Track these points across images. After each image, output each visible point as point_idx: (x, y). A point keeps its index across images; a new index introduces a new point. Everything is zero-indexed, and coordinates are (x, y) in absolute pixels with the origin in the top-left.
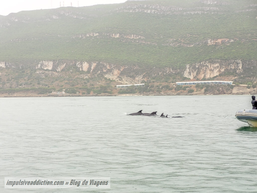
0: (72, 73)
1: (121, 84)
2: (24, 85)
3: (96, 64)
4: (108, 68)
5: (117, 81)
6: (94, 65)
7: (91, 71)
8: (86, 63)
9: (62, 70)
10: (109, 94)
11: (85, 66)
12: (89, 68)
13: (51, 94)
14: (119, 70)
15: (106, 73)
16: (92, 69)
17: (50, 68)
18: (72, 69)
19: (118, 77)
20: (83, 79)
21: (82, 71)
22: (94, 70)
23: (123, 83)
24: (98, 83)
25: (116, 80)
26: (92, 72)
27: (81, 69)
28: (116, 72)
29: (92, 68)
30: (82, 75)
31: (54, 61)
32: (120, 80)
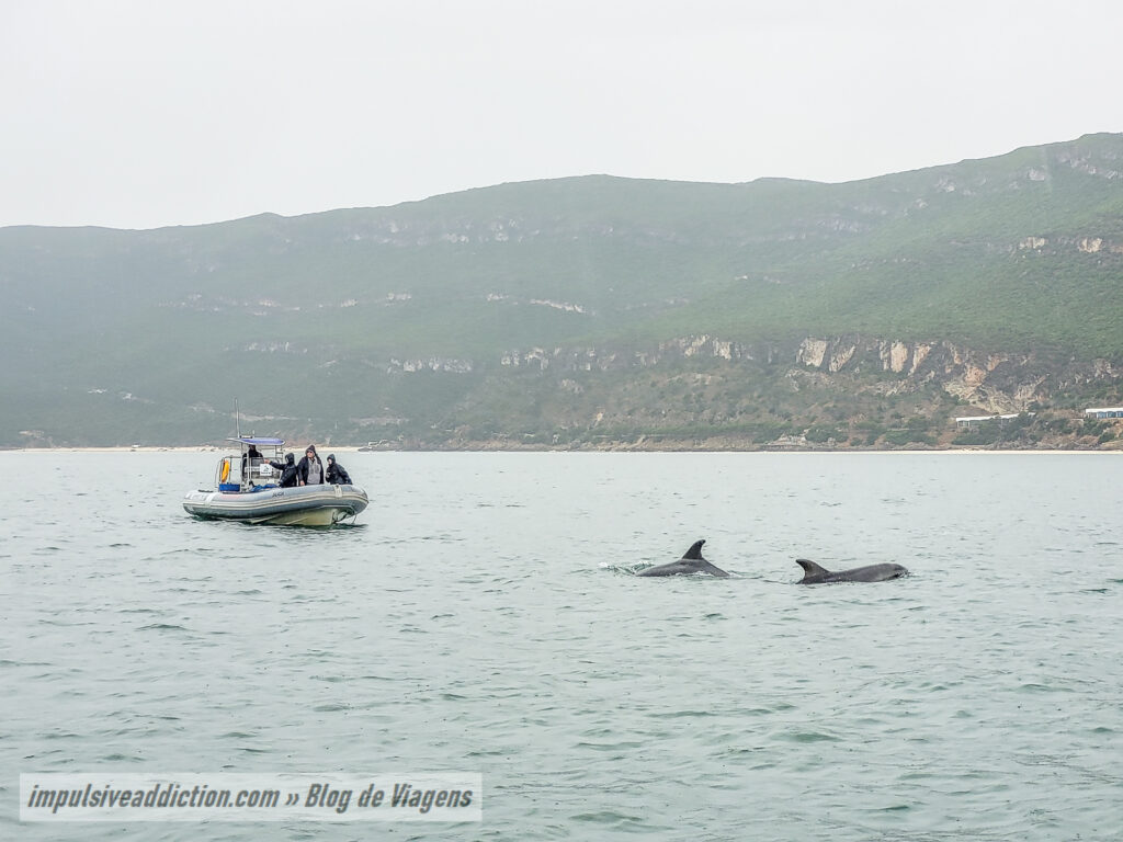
0: (856, 376)
1: (983, 412)
2: (741, 413)
3: (929, 348)
4: (956, 362)
5: (974, 403)
6: (921, 352)
7: (912, 371)
8: (900, 346)
9: (843, 369)
10: (927, 446)
11: (898, 353)
12: (908, 363)
13: (776, 443)
14: (979, 368)
15: (948, 378)
16: (915, 364)
17: (817, 363)
18: (861, 365)
19: (978, 390)
20: (881, 397)
21: (890, 371)
22: (919, 368)
23: (988, 409)
24: (916, 410)
25: (971, 401)
26: (914, 374)
27: (885, 367)
28: (973, 374)
29: (916, 361)
30: (881, 385)
31: (830, 338)
32: (982, 401)
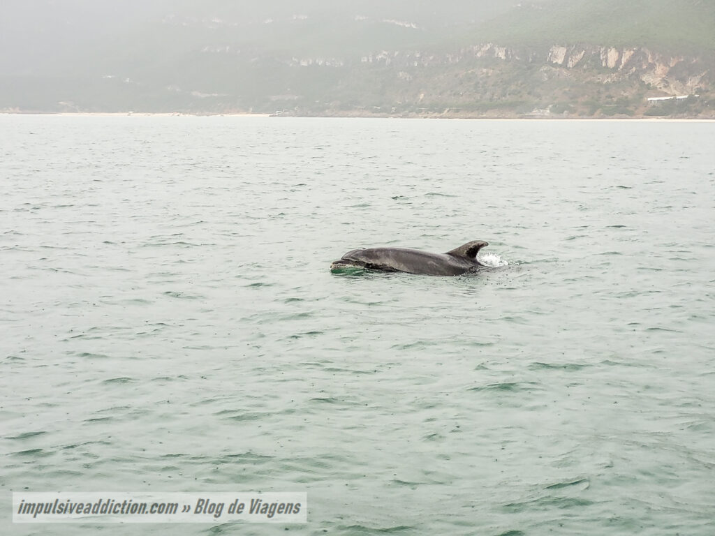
0: (585, 70)
1: (666, 94)
2: (509, 94)
3: (632, 52)
4: (650, 61)
5: (660, 88)
6: (627, 55)
7: (621, 67)
8: (613, 50)
9: (577, 66)
11: (612, 55)
12: (618, 62)
13: (531, 114)
14: (664, 65)
15: (645, 72)
16: (623, 62)
17: (560, 61)
18: (587, 63)
19: (663, 80)
20: (600, 84)
21: (606, 67)
22: (625, 67)
23: (669, 92)
24: (622, 93)
25: (658, 87)
26: (622, 69)
27: (604, 65)
28: (660, 69)
29: (624, 60)
30: (600, 76)
31: (569, 46)
32: (665, 87)
